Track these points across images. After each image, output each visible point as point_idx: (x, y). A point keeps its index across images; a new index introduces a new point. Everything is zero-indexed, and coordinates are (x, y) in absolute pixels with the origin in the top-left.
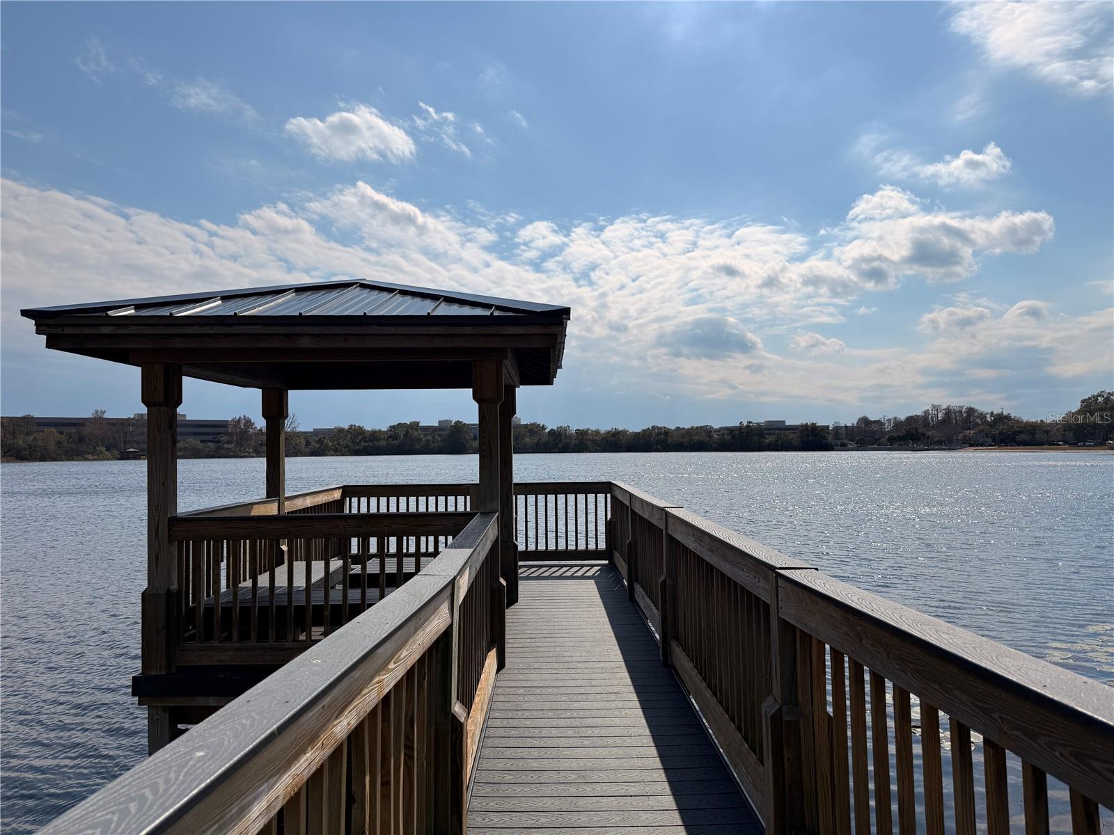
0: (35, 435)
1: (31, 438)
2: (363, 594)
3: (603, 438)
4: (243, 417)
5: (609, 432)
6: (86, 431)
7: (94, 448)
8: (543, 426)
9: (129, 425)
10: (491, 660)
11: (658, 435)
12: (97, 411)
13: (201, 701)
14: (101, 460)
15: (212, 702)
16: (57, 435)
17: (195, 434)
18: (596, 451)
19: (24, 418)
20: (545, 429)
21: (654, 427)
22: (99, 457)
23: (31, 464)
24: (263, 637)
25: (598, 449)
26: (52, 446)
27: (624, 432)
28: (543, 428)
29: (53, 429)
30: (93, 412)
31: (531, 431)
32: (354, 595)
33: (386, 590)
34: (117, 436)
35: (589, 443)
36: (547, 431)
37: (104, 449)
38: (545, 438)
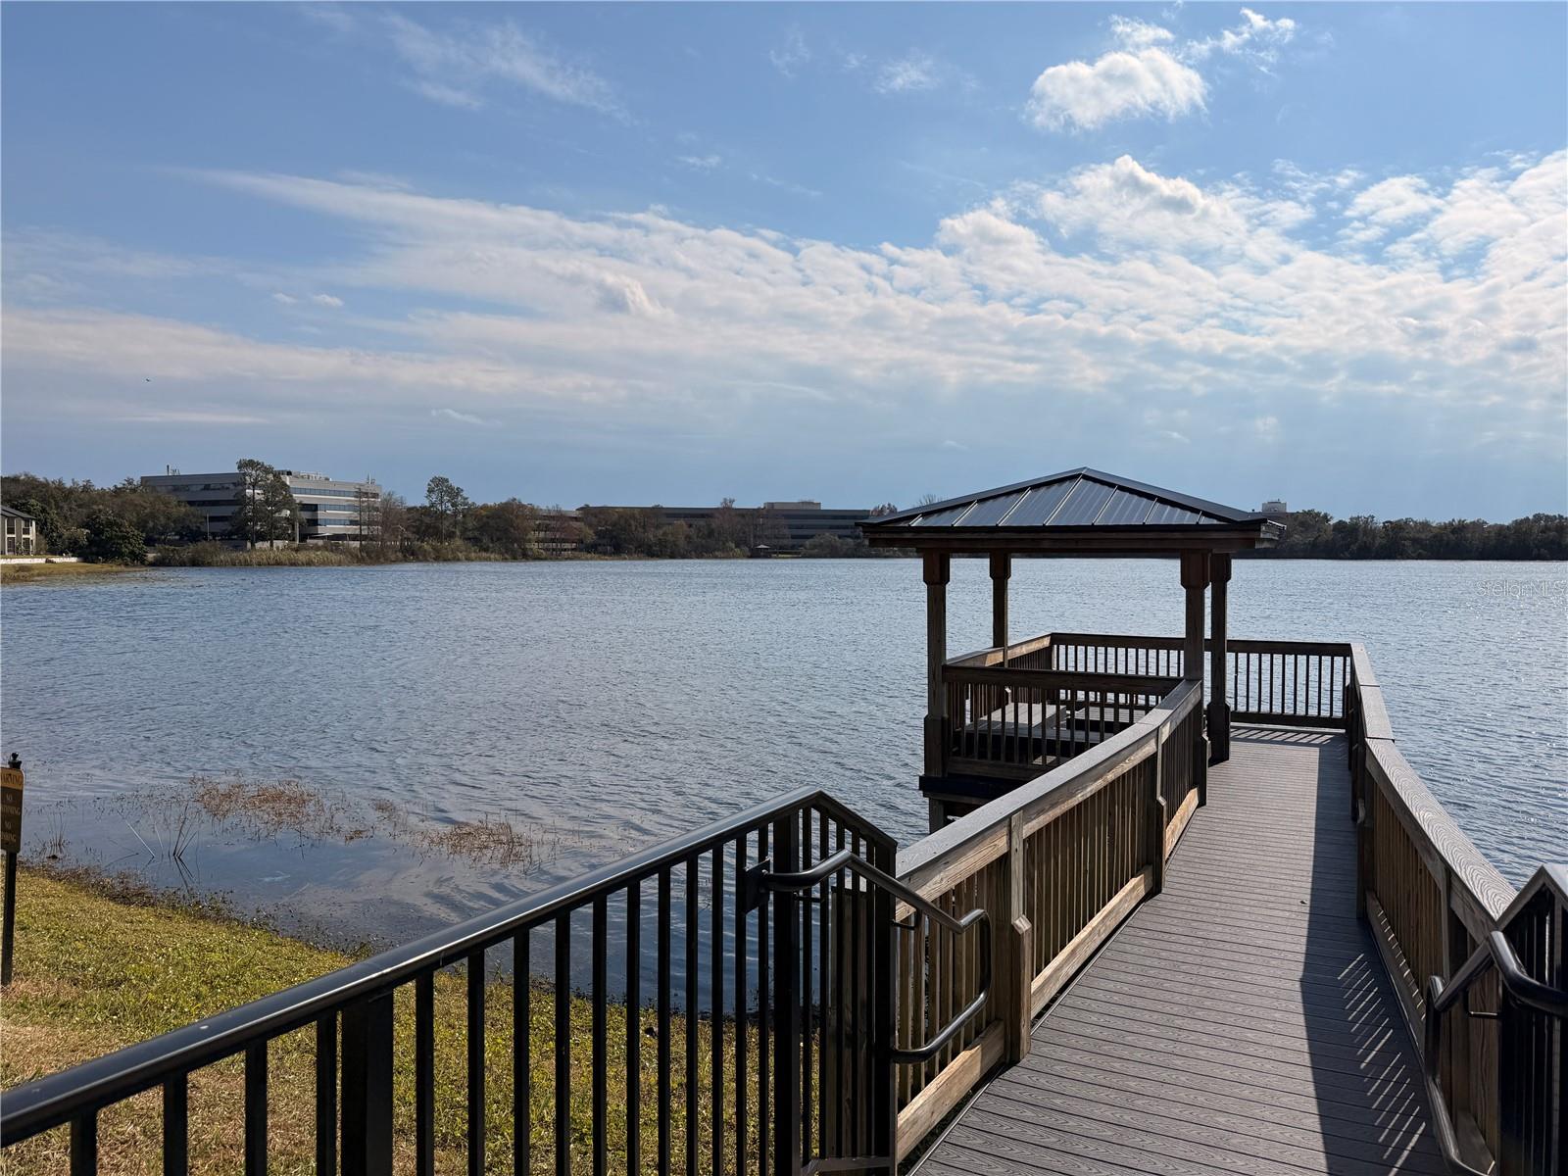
0: (664, 529)
1: (661, 532)
2: (1087, 735)
3: (1435, 536)
4: (887, 506)
5: (1445, 527)
6: (715, 523)
7: (724, 544)
8: (1326, 515)
9: (758, 517)
10: (1192, 797)
11: (1543, 532)
12: (725, 499)
13: (966, 800)
14: (730, 558)
15: (974, 801)
16: (685, 528)
17: (831, 527)
18: (1420, 557)
19: (653, 508)
20: (1328, 521)
21: (1538, 518)
22: (728, 555)
23: (660, 561)
24: (1010, 758)
25: (1424, 553)
26: (682, 542)
27: (1478, 525)
28: (1326, 518)
29: (682, 522)
30: (722, 501)
31: (1302, 524)
32: (1080, 736)
33: (1106, 734)
34: (747, 530)
35: (1407, 543)
36: (1331, 523)
37: (733, 546)
38: (1329, 536)
